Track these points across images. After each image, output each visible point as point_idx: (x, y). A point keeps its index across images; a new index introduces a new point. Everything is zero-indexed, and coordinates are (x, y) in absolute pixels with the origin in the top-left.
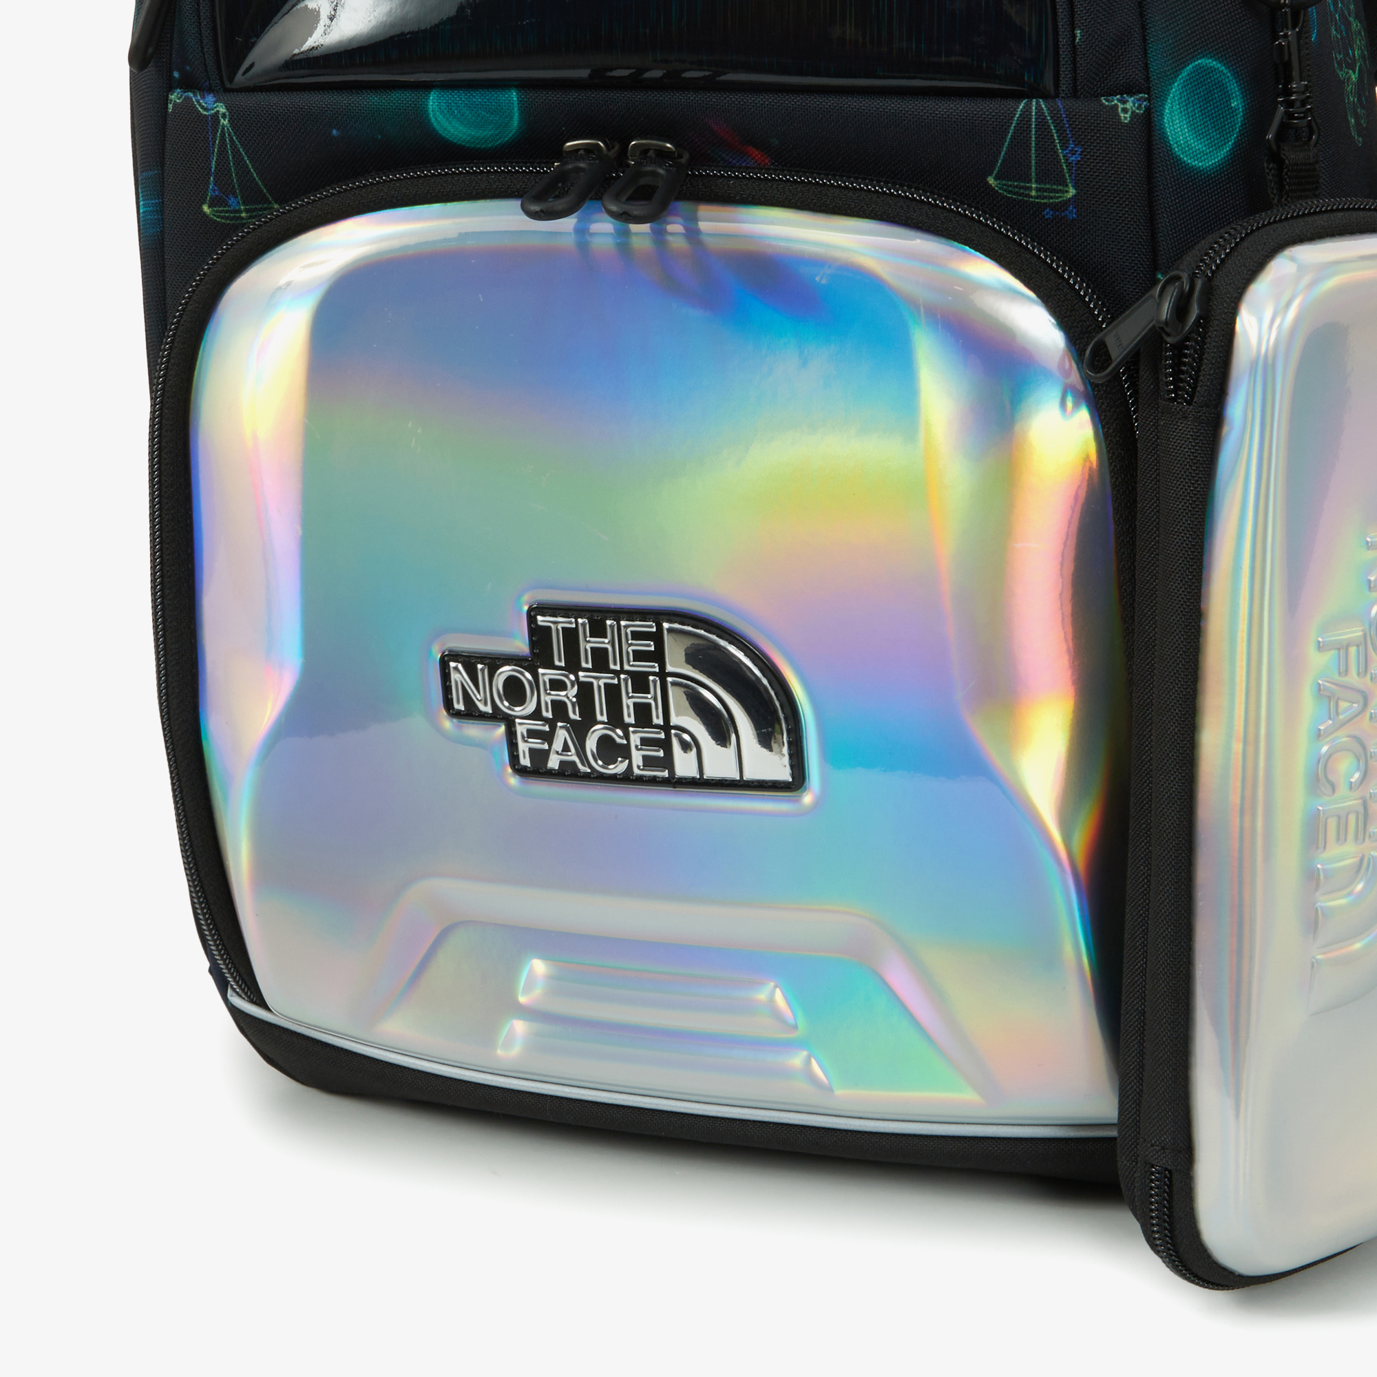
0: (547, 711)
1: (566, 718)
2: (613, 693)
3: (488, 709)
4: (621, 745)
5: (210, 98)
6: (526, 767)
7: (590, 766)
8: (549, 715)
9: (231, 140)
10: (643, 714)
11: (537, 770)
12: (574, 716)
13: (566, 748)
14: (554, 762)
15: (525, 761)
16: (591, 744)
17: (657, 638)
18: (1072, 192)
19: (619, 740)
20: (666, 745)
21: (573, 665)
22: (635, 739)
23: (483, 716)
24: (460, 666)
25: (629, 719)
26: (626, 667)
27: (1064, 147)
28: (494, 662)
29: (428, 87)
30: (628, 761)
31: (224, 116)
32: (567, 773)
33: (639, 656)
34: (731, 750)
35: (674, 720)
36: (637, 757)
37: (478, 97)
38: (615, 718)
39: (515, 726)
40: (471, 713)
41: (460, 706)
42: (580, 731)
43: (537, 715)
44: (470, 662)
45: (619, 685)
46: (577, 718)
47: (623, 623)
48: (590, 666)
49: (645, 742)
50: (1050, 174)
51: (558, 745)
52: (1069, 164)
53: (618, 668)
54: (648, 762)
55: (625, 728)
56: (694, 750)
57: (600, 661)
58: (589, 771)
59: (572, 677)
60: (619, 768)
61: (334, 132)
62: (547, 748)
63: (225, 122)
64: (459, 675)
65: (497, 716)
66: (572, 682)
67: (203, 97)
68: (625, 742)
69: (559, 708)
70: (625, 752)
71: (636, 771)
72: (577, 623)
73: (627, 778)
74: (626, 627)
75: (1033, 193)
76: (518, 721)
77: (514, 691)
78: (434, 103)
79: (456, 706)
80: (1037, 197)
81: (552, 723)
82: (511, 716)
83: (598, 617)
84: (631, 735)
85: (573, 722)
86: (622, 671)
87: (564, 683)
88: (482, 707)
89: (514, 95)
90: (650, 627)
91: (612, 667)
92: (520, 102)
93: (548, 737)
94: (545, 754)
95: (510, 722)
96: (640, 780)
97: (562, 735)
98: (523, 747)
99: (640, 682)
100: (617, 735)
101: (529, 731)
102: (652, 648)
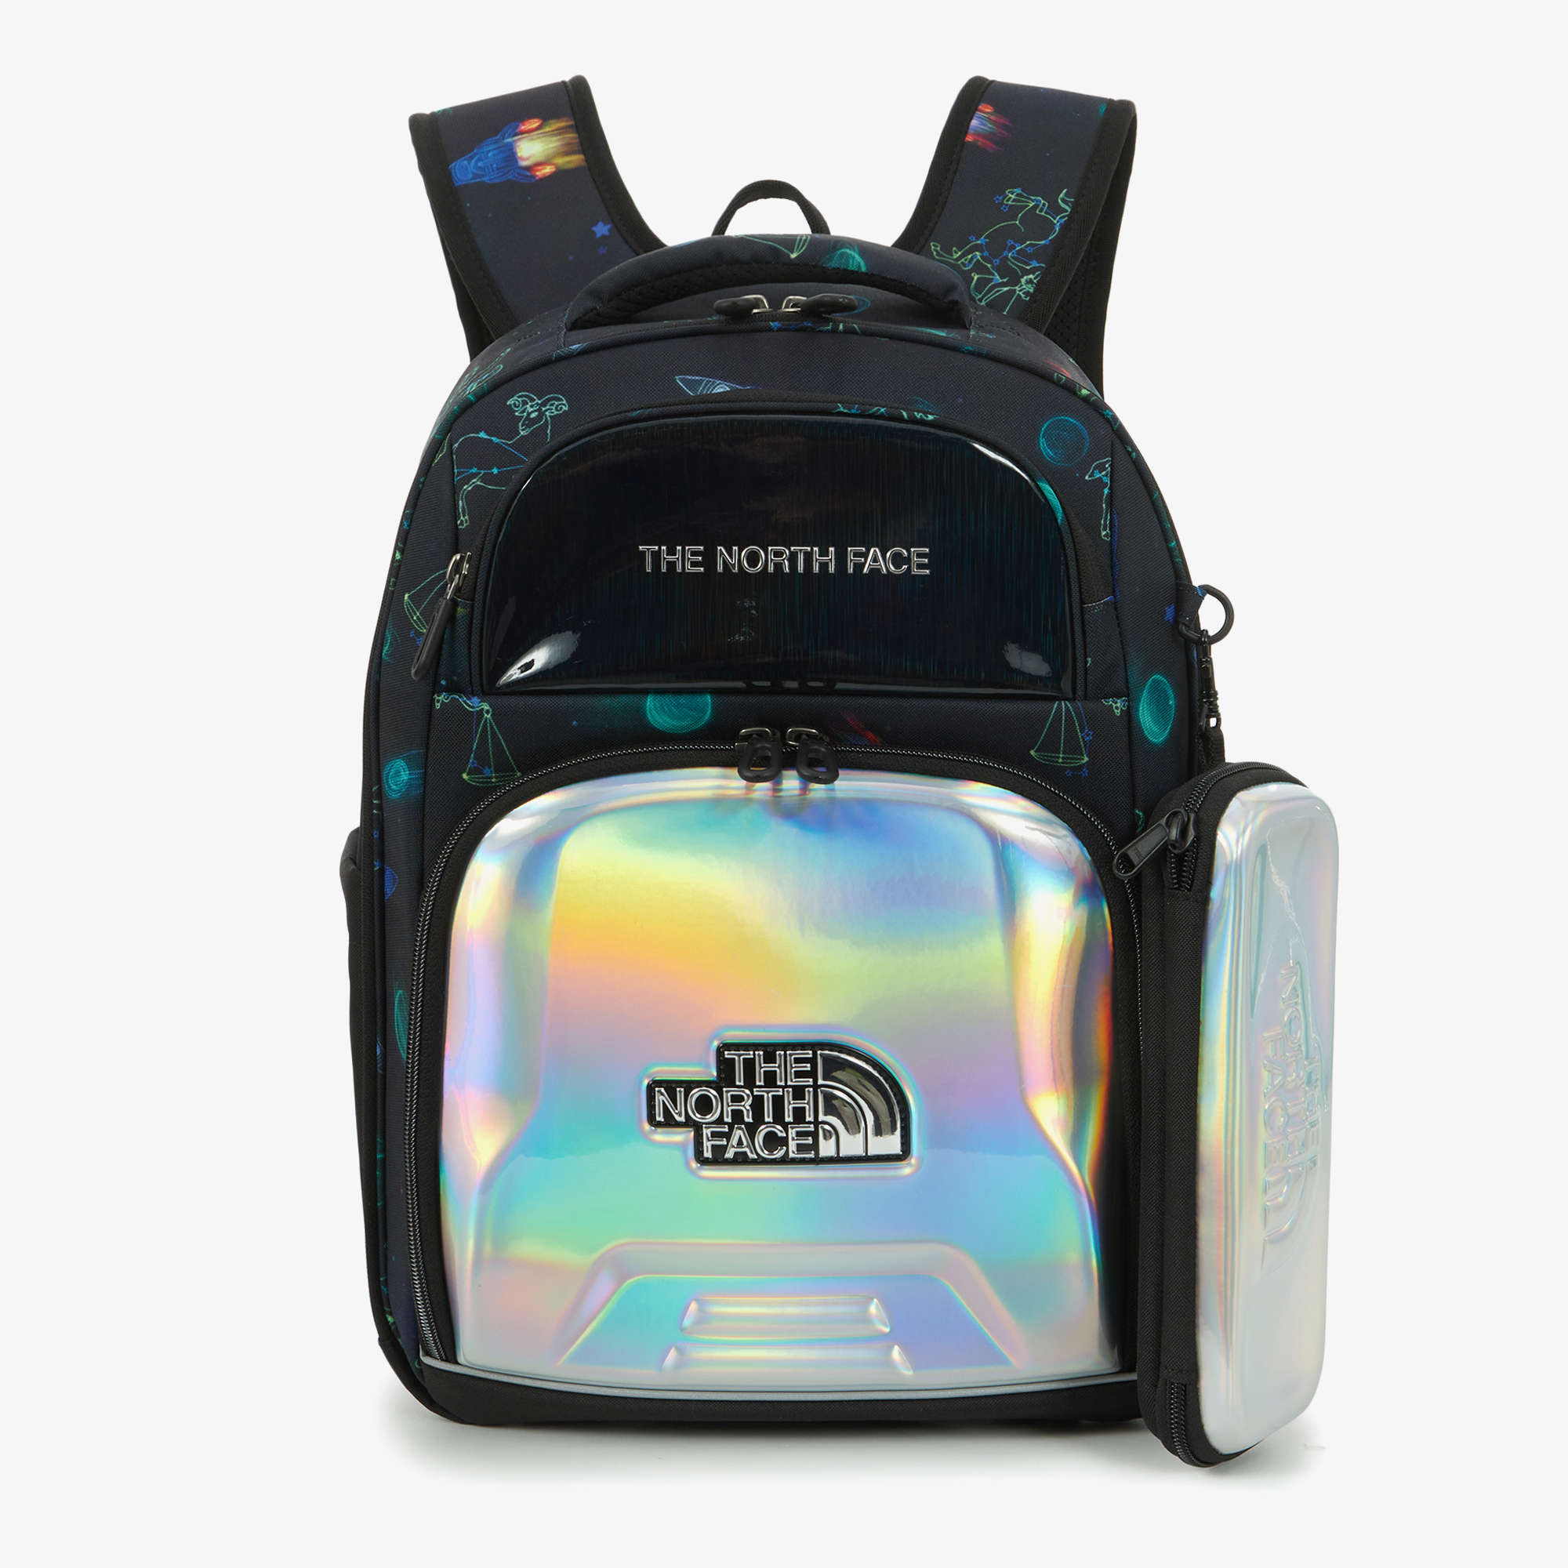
0: (728, 1117)
1: (742, 1121)
2: (778, 1102)
3: (682, 1119)
4: (782, 1138)
5: (475, 700)
6: (708, 1158)
7: (757, 1154)
8: (729, 1120)
9: (492, 728)
10: (799, 1115)
11: (718, 1159)
12: (749, 1119)
13: (740, 1143)
14: (729, 1154)
15: (708, 1154)
16: (759, 1138)
17: (813, 1061)
18: (1086, 759)
19: (780, 1134)
20: (814, 1135)
21: (750, 1083)
22: (792, 1133)
23: (678, 1125)
24: (663, 1090)
25: (789, 1118)
26: (789, 1083)
27: (1082, 731)
28: (689, 1086)
29: (646, 692)
30: (785, 1148)
31: (487, 712)
32: (741, 1160)
33: (798, 1074)
34: (860, 1136)
35: (821, 1118)
36: (792, 1145)
37: (682, 700)
38: (779, 1118)
39: (702, 1130)
40: (669, 1122)
41: (660, 1118)
42: (752, 1130)
43: (720, 1121)
44: (670, 1087)
45: (783, 1095)
46: (751, 1120)
47: (788, 1052)
48: (762, 1083)
49: (799, 1134)
50: (1073, 748)
51: (734, 1141)
52: (1085, 742)
53: (783, 1084)
54: (801, 1148)
55: (785, 1126)
56: (834, 1138)
57: (770, 1079)
58: (756, 1157)
59: (747, 1091)
60: (779, 1154)
61: (574, 723)
62: (726, 1143)
63: (489, 716)
64: (661, 1097)
65: (689, 1123)
66: (748, 1095)
67: (470, 699)
68: (785, 1135)
69: (737, 1116)
70: (784, 1142)
71: (791, 1155)
72: (754, 1054)
73: (785, 1161)
74: (791, 1055)
75: (1061, 760)
76: (704, 1126)
77: (704, 1105)
78: (650, 702)
79: (658, 1119)
80: (1062, 763)
81: (731, 1126)
82: (700, 1122)
83: (770, 1051)
84: (790, 1129)
85: (747, 1125)
86: (786, 1086)
87: (743, 1097)
88: (677, 1118)
89: (709, 698)
90: (809, 1054)
91: (779, 1083)
92: (713, 703)
93: (728, 1136)
94: (724, 1148)
95: (698, 1128)
96: (794, 1161)
97: (738, 1133)
98: (707, 1145)
99: (799, 1093)
100: (778, 1130)
101: (712, 1133)
102: (809, 1069)
